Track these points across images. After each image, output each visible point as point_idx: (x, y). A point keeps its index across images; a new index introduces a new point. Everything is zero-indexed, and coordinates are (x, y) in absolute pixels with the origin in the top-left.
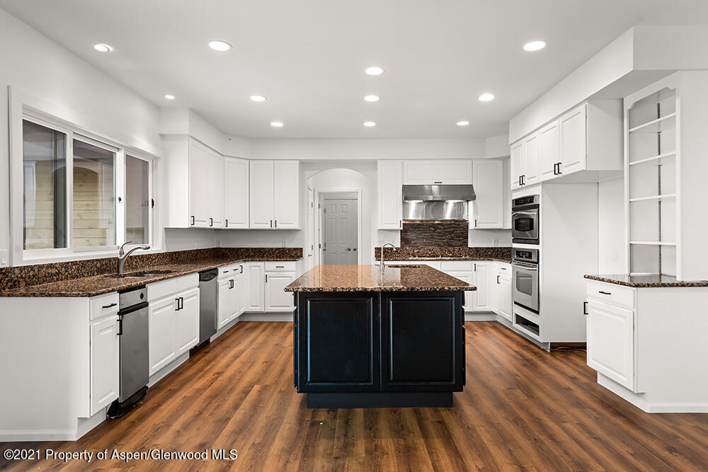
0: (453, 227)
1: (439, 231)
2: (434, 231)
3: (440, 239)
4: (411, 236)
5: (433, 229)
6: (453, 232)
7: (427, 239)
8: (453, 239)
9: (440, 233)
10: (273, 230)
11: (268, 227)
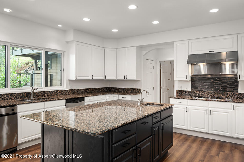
0: (227, 79)
1: (217, 81)
2: (213, 82)
3: (217, 87)
4: (198, 84)
5: (212, 80)
6: (227, 82)
7: (209, 86)
8: (226, 87)
9: (217, 83)
10: (125, 80)
11: (123, 78)
